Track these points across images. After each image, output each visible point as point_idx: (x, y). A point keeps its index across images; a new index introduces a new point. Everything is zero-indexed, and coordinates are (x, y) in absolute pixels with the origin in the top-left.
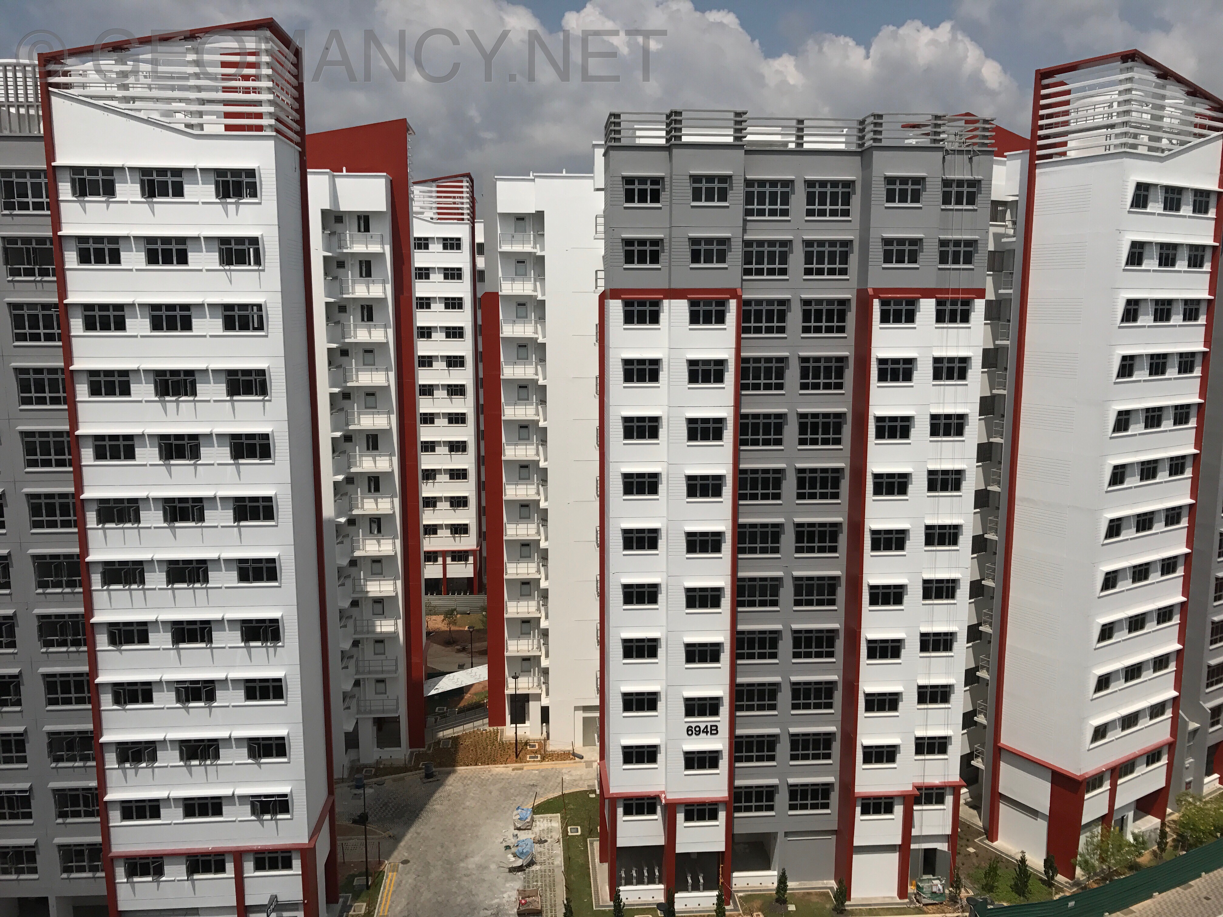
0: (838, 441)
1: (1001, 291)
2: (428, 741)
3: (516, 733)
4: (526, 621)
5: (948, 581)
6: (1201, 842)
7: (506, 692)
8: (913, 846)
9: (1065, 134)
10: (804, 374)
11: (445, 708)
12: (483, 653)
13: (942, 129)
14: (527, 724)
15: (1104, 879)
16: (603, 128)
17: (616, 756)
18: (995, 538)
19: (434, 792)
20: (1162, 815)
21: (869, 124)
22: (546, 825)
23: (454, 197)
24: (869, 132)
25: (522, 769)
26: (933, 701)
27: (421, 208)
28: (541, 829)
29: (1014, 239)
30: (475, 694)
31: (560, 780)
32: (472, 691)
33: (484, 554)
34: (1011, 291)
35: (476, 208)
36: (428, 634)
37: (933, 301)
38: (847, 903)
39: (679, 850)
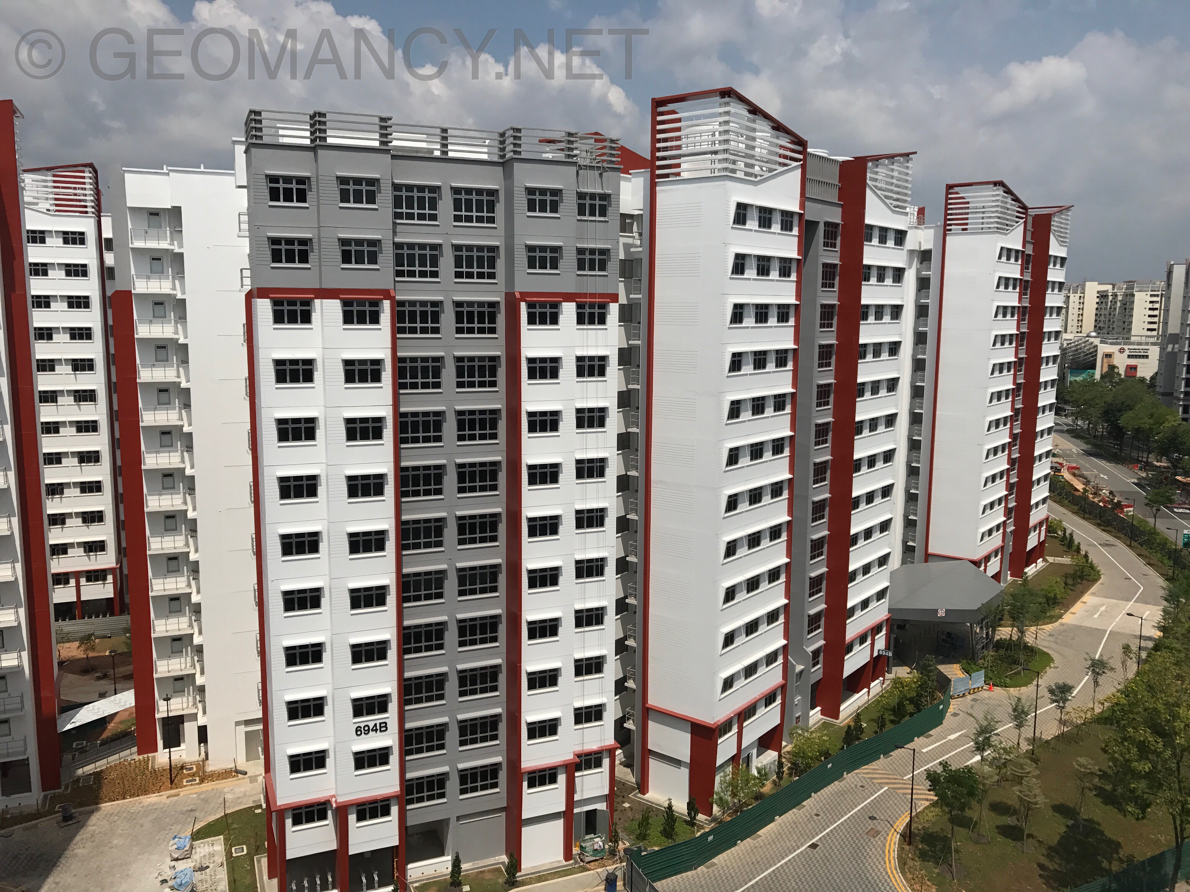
0: (494, 436)
1: (632, 296)
2: (65, 780)
3: (170, 758)
4: (177, 639)
5: (597, 560)
6: (810, 767)
7: (157, 716)
8: (576, 811)
9: (679, 157)
10: (460, 373)
11: (85, 742)
12: (128, 677)
13: (575, 145)
14: (183, 746)
15: (736, 811)
16: (243, 125)
17: (282, 766)
18: (636, 518)
19: (74, 836)
20: (779, 749)
21: (508, 137)
22: (207, 850)
23: (75, 188)
24: (509, 145)
25: (178, 795)
26: (589, 672)
27: (35, 198)
28: (202, 855)
29: (640, 249)
30: (121, 722)
31: (222, 800)
32: (117, 719)
33: (125, 571)
34: (640, 296)
35: (102, 201)
36: (61, 664)
37: (574, 304)
38: (518, 874)
39: (353, 850)
